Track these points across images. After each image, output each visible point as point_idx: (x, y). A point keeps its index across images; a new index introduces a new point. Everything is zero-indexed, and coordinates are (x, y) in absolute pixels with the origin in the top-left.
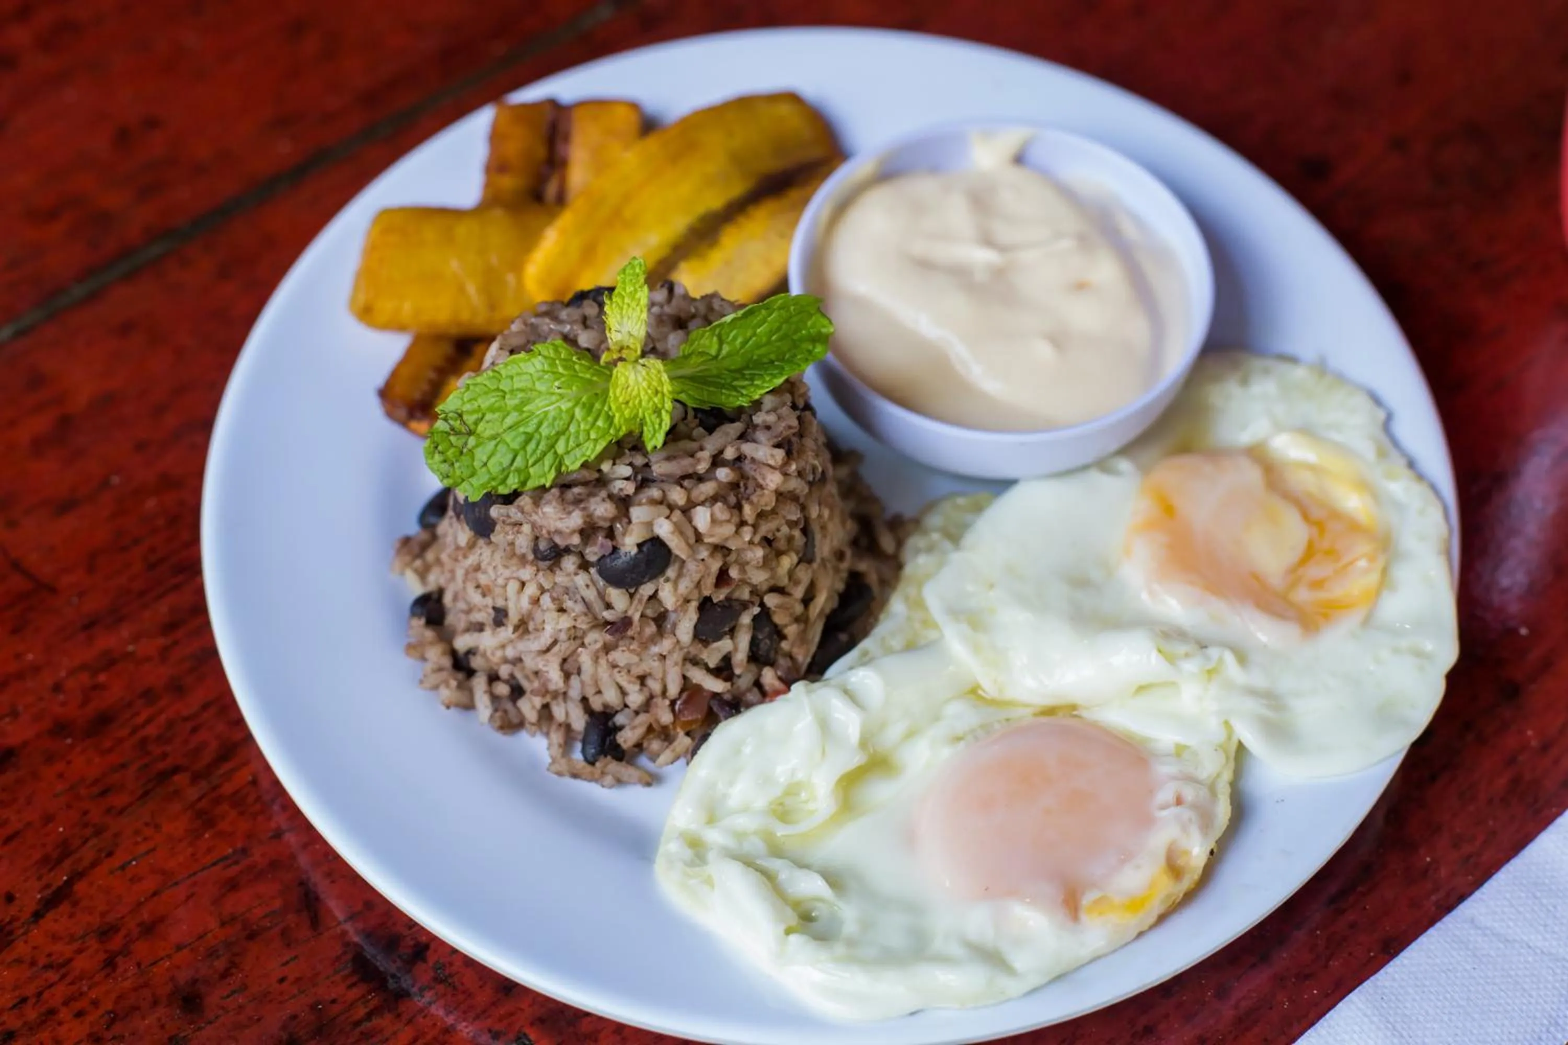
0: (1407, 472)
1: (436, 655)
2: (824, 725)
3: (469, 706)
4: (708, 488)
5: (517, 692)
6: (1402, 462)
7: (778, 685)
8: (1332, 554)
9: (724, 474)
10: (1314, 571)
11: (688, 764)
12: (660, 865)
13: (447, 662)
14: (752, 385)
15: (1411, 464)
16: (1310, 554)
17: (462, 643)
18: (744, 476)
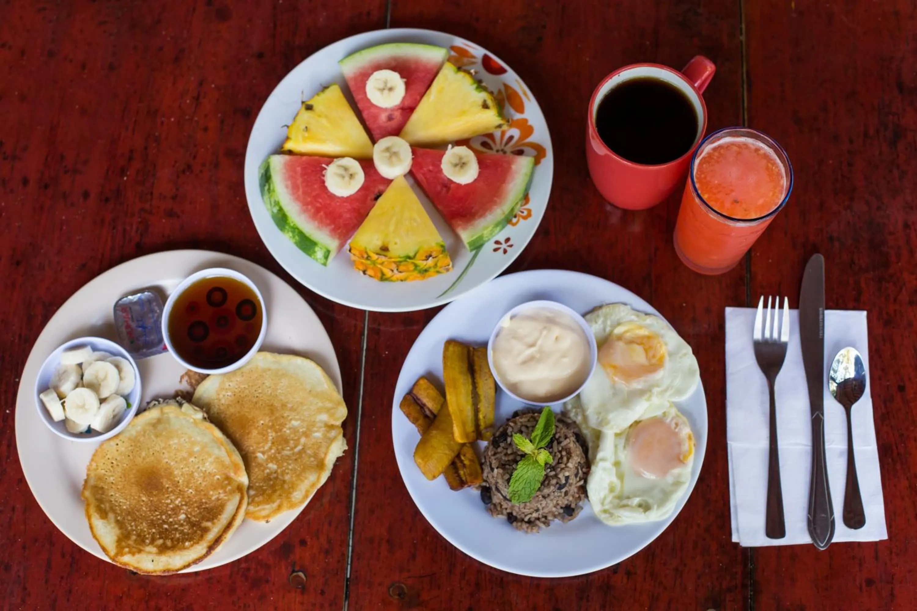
0: (648, 316)
1: (525, 526)
2: (605, 469)
3: (539, 527)
4: (565, 459)
5: (546, 517)
6: (643, 315)
7: (588, 470)
8: (651, 347)
9: (564, 453)
10: (651, 354)
11: (589, 501)
12: (606, 522)
13: (527, 525)
14: (549, 432)
15: (647, 314)
16: (646, 351)
17: (526, 519)
18: (566, 449)
